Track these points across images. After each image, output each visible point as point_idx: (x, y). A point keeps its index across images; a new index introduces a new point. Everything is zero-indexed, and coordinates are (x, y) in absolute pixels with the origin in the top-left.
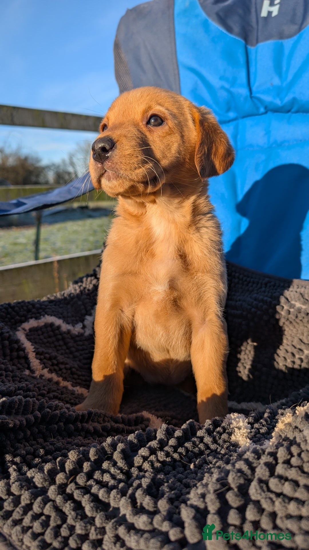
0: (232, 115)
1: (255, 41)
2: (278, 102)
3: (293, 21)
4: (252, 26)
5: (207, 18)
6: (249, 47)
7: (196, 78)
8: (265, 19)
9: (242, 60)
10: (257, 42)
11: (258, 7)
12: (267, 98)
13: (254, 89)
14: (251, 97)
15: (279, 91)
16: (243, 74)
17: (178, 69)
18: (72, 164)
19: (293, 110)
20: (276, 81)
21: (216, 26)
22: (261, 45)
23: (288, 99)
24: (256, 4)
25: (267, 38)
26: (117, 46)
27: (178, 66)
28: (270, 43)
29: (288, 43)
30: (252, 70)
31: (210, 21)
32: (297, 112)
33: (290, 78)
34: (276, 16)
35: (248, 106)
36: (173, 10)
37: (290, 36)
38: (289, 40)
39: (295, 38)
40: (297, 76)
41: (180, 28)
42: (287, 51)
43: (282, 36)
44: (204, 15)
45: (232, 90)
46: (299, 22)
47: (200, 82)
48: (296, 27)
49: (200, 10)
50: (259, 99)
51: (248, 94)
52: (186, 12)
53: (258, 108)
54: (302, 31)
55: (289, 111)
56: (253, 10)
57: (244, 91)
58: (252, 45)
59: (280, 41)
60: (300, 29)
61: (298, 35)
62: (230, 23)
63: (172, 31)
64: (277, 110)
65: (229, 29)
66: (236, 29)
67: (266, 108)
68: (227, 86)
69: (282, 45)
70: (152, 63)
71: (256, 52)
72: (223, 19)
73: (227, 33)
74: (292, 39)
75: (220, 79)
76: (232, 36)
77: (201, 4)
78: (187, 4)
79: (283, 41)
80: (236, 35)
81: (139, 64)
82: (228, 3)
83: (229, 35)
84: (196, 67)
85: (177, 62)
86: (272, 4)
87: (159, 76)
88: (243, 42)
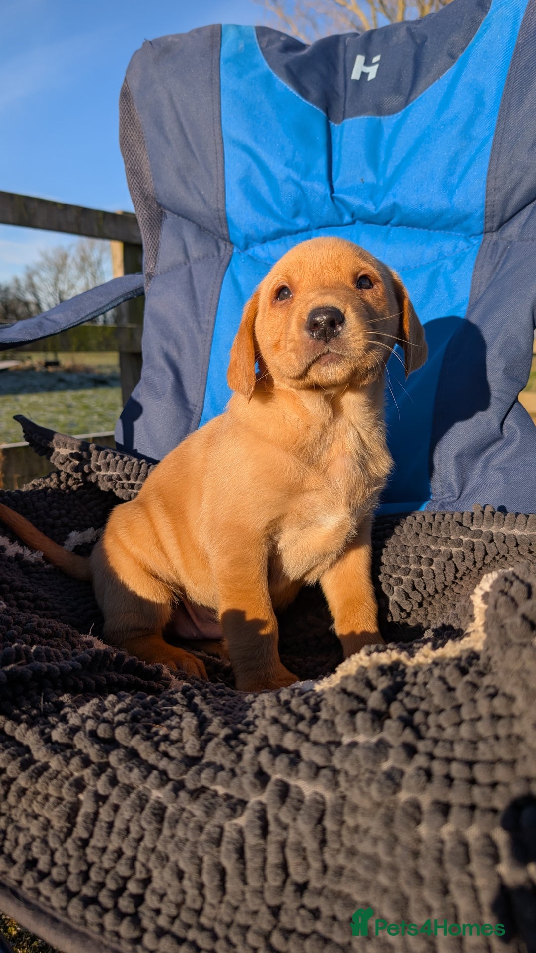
0: (301, 222)
1: (341, 116)
2: (370, 207)
3: (396, 90)
4: (337, 94)
5: (272, 71)
6: (332, 124)
7: (250, 160)
8: (357, 83)
9: (321, 140)
10: (344, 118)
11: (348, 65)
12: (355, 201)
13: (336, 185)
14: (332, 198)
15: (373, 192)
16: (322, 162)
17: (222, 143)
18: (32, 287)
19: (392, 222)
20: (370, 178)
21: (283, 84)
22: (348, 121)
23: (386, 203)
24: (345, 60)
25: (358, 113)
26: (125, 95)
27: (222, 139)
28: (363, 119)
29: (388, 122)
30: (335, 157)
31: (276, 76)
32: (399, 225)
33: (389, 171)
34: (372, 81)
35: (326, 211)
36: (219, 52)
37: (392, 111)
38: (391, 116)
39: (399, 114)
40: (400, 170)
41: (228, 80)
42: (387, 132)
43: (380, 110)
44: (266, 66)
45: (303, 183)
46: (408, 91)
47: (254, 167)
48: (401, 99)
49: (260, 57)
50: (343, 202)
51: (328, 192)
52: (238, 57)
53: (341, 216)
54: (411, 104)
55: (386, 223)
56: (341, 69)
57: (321, 188)
58: (335, 122)
59: (378, 117)
60: (407, 102)
61: (403, 111)
62: (306, 82)
63: (215, 85)
64: (369, 220)
65: (304, 92)
66: (314, 93)
67: (353, 216)
68: (295, 176)
69: (380, 121)
71: (342, 132)
72: (295, 75)
73: (300, 98)
74: (395, 115)
75: (286, 165)
76: (307, 103)
77: (261, 48)
78: (241, 46)
79: (382, 117)
80: (314, 102)
81: (161, 128)
82: (304, 52)
83: (304, 100)
84: (251, 143)
85: (221, 134)
86: (368, 63)
87: (192, 152)
88: (322, 113)
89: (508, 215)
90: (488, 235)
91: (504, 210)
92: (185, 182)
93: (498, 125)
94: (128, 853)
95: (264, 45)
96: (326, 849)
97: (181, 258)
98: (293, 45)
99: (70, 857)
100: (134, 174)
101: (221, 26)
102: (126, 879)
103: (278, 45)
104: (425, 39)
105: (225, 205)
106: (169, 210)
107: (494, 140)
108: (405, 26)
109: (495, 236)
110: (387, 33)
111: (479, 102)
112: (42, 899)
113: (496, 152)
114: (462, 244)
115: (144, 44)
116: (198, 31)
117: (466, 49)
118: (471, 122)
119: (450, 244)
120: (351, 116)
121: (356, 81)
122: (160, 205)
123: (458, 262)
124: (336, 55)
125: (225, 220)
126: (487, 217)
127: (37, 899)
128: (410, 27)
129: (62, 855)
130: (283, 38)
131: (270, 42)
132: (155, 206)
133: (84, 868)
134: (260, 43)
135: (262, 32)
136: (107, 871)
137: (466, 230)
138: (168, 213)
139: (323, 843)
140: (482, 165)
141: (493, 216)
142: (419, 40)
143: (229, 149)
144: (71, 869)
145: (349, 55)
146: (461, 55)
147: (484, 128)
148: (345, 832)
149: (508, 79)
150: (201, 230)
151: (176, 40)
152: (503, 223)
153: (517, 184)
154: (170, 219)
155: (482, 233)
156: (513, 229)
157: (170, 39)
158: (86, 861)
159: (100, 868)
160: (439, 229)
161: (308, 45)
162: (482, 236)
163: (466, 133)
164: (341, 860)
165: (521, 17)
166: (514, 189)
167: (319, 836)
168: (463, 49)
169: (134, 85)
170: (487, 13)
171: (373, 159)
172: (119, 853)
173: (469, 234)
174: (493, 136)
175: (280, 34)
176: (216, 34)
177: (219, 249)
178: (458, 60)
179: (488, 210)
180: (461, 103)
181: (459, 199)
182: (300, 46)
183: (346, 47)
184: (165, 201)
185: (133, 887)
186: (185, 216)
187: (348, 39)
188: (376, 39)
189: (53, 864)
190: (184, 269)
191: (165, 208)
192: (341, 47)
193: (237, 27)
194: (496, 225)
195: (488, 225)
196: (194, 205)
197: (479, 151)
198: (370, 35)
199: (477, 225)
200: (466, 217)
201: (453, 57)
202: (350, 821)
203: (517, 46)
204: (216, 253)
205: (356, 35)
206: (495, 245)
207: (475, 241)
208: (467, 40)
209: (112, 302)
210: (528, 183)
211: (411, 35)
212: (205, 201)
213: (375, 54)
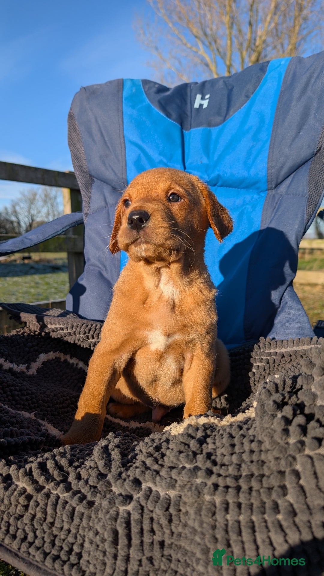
1: (189, 127)
3: (219, 113)
4: (187, 115)
5: (150, 104)
6: (184, 131)
7: (139, 152)
8: (197, 110)
9: (178, 141)
10: (191, 128)
11: (192, 99)
13: (187, 165)
15: (207, 168)
16: (179, 152)
17: (124, 142)
18: (15, 213)
19: (218, 184)
20: (205, 161)
21: (157, 111)
22: (193, 130)
23: (213, 175)
24: (191, 97)
25: (198, 125)
26: (71, 117)
27: (124, 140)
28: (201, 128)
29: (215, 130)
30: (186, 149)
31: (153, 107)
32: (221, 186)
33: (216, 158)
34: (205, 108)
36: (122, 94)
37: (217, 125)
38: (216, 128)
39: (220, 126)
40: (221, 157)
41: (127, 110)
42: (214, 137)
43: (210, 125)
44: (147, 101)
46: (225, 114)
47: (142, 155)
48: (221, 118)
49: (144, 96)
52: (132, 97)
54: (226, 122)
55: (215, 185)
56: (189, 102)
57: (179, 166)
58: (186, 130)
59: (209, 128)
60: (224, 120)
61: (222, 125)
62: (169, 109)
63: (120, 112)
65: (168, 115)
66: (174, 115)
69: (210, 131)
71: (190, 135)
72: (163, 106)
73: (167, 118)
74: (218, 127)
75: (160, 154)
76: (170, 120)
77: (145, 92)
78: (134, 90)
79: (211, 128)
80: (174, 120)
81: (91, 135)
82: (168, 93)
83: (169, 119)
84: (140, 142)
85: (124, 137)
86: (203, 98)
87: (108, 147)
88: (179, 126)
89: (280, 180)
90: (270, 191)
91: (277, 178)
92: (104, 163)
93: (272, 133)
94: (73, 531)
95: (146, 90)
96: (172, 524)
97: (103, 204)
98: (162, 89)
99: (45, 532)
100: (76, 157)
101: (123, 80)
102: (73, 544)
103: (154, 89)
104: (233, 88)
105: (126, 175)
106: (96, 178)
107: (271, 141)
108: (222, 80)
109: (274, 192)
110: (213, 82)
111: (262, 121)
112: (31, 557)
113: (272, 146)
114: (256, 196)
115: (81, 89)
116: (110, 82)
117: (254, 93)
118: (258, 131)
119: (249, 196)
120: (194, 127)
121: (197, 108)
122: (91, 176)
123: (254, 207)
124: (186, 93)
126: (268, 182)
127: (29, 557)
128: (225, 80)
129: (41, 532)
130: (157, 86)
131: (150, 88)
132: (88, 176)
133: (52, 538)
134: (144, 89)
135: (145, 82)
136: (64, 540)
137: (258, 189)
138: (95, 180)
139: (170, 521)
140: (265, 153)
141: (272, 181)
142: (230, 88)
143: (128, 145)
144: (45, 539)
145: (193, 94)
146: (252, 96)
147: (265, 136)
148: (182, 516)
149: (277, 109)
151: (99, 87)
152: (277, 185)
153: (284, 164)
154: (97, 183)
155: (266, 190)
156: (283, 188)
157: (95, 87)
158: (53, 535)
159: (60, 539)
160: (244, 188)
161: (171, 89)
162: (267, 192)
163: (255, 138)
164: (180, 529)
165: (283, 76)
166: (282, 167)
167: (168, 518)
168: (253, 93)
169: (76, 112)
170: (265, 74)
171: (207, 149)
172: (69, 531)
173: (259, 191)
174: (269, 140)
175: (155, 83)
176: (120, 84)
178: (250, 98)
179: (269, 178)
180: (253, 121)
181: (253, 172)
182: (166, 89)
183: (191, 90)
184: (93, 173)
185: (76, 549)
186: (105, 181)
187: (192, 86)
188: (208, 86)
189: (36, 537)
190: (105, 210)
191: (94, 177)
192: (189, 90)
193: (132, 80)
194: (273, 186)
195: (270, 186)
196: (109, 175)
197: (263, 146)
198: (204, 84)
199: (264, 186)
200: (257, 182)
201: (248, 97)
202: (183, 510)
203: (281, 92)
205: (197, 83)
206: (274, 196)
207: (263, 194)
208: (255, 88)
209: (63, 228)
210: (289, 164)
211: (226, 84)
212: (115, 174)
213: (207, 94)
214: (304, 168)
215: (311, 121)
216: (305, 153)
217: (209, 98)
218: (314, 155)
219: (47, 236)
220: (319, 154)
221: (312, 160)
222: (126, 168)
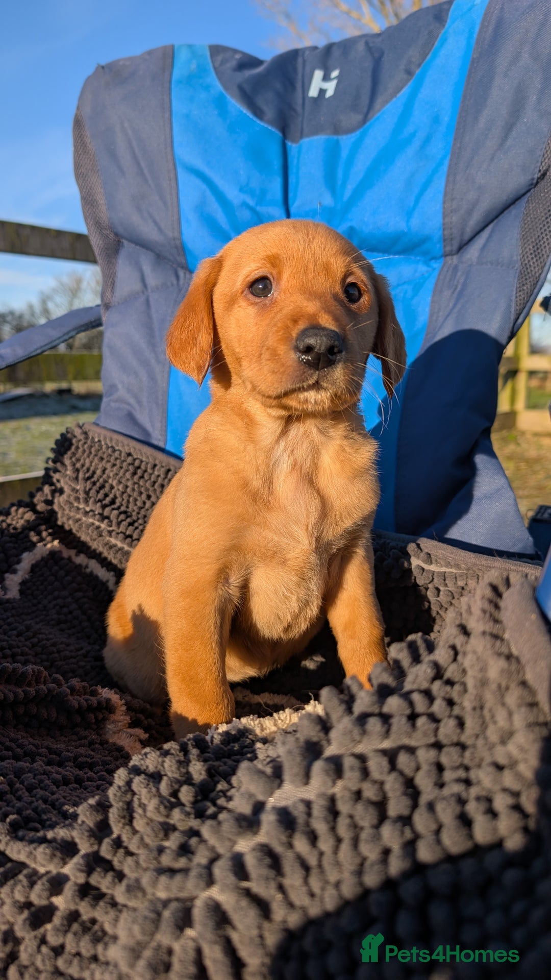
1: (299, 135)
3: (354, 107)
4: (295, 110)
5: (224, 92)
6: (289, 144)
7: (204, 187)
8: (315, 100)
9: (276, 163)
10: (301, 137)
11: (306, 80)
13: (293, 209)
15: (330, 215)
16: (277, 184)
17: (175, 169)
20: (328, 200)
21: (236, 106)
22: (305, 141)
24: (303, 76)
25: (316, 131)
26: (78, 124)
27: (175, 165)
28: (320, 138)
29: (346, 141)
30: (292, 179)
31: (228, 97)
33: (347, 194)
36: (171, 74)
37: (350, 130)
38: (349, 136)
39: (358, 133)
40: (358, 193)
41: (178, 106)
42: (344, 153)
43: (337, 130)
44: (218, 87)
45: (258, 208)
46: (365, 110)
47: (208, 193)
48: (359, 117)
49: (212, 78)
52: (190, 80)
54: (368, 124)
56: (299, 85)
57: (277, 212)
58: (294, 141)
59: (335, 137)
60: (365, 120)
61: (361, 130)
62: (261, 102)
63: (167, 110)
65: (258, 112)
66: (270, 113)
68: (251, 203)
69: (337, 142)
70: (134, 157)
71: (299, 152)
72: (249, 97)
73: (255, 119)
74: (353, 135)
75: (241, 190)
76: (262, 124)
77: (215, 68)
78: (193, 66)
79: (340, 137)
80: (270, 123)
81: (113, 155)
82: (259, 70)
83: (258, 121)
84: (204, 168)
85: (174, 159)
86: (326, 78)
87: (145, 179)
88: (279, 134)
89: (467, 237)
90: (448, 258)
91: (462, 234)
92: (139, 210)
93: (454, 144)
95: (217, 64)
97: (138, 286)
98: (249, 62)
100: (88, 201)
101: (173, 46)
103: (233, 63)
104: (382, 54)
105: (180, 233)
106: (126, 239)
107: (451, 160)
108: (364, 41)
109: (455, 259)
110: (346, 46)
111: (436, 120)
113: (452, 170)
114: (422, 268)
115: (97, 69)
116: (150, 53)
117: (423, 65)
118: (427, 140)
119: (410, 269)
120: (308, 136)
121: (313, 98)
122: (116, 234)
123: (417, 287)
124: (295, 70)
125: (182, 249)
126: (445, 240)
128: (368, 39)
130: (238, 56)
131: (223, 63)
132: (112, 236)
134: (213, 62)
135: (216, 50)
137: (425, 253)
138: (125, 242)
140: (439, 185)
141: (452, 239)
142: (376, 55)
143: (182, 176)
145: (308, 69)
146: (418, 72)
147: (440, 148)
149: (464, 97)
150: (159, 258)
151: (128, 63)
152: (463, 246)
153: (476, 203)
154: (127, 246)
155: (442, 256)
156: (473, 252)
157: (121, 63)
160: (399, 253)
161: (266, 61)
162: (442, 260)
163: (421, 153)
165: (477, 30)
166: (470, 212)
168: (419, 65)
169: (87, 113)
170: (444, 26)
171: (331, 180)
173: (429, 257)
174: (448, 158)
175: (235, 51)
176: (168, 56)
177: (178, 277)
178: (414, 77)
179: (446, 232)
180: (418, 121)
181: (415, 222)
182: (259, 62)
183: (304, 62)
184: (121, 230)
186: (142, 244)
187: (307, 53)
188: (336, 53)
190: (142, 299)
191: (123, 237)
192: (300, 60)
193: (190, 46)
194: (455, 247)
195: (448, 248)
196: (149, 232)
197: (435, 171)
198: (329, 49)
199: (438, 248)
200: (423, 241)
201: (410, 73)
203: (473, 62)
204: (175, 282)
205: (315, 48)
206: (456, 268)
207: (437, 265)
208: (424, 56)
209: (64, 335)
210: (486, 204)
211: (369, 49)
212: (160, 230)
213: (334, 69)
214: (514, 211)
215: (529, 116)
216: (517, 181)
217: (339, 78)
218: (534, 184)
219: (32, 349)
220: (542, 184)
221: (528, 194)
222: (179, 219)
